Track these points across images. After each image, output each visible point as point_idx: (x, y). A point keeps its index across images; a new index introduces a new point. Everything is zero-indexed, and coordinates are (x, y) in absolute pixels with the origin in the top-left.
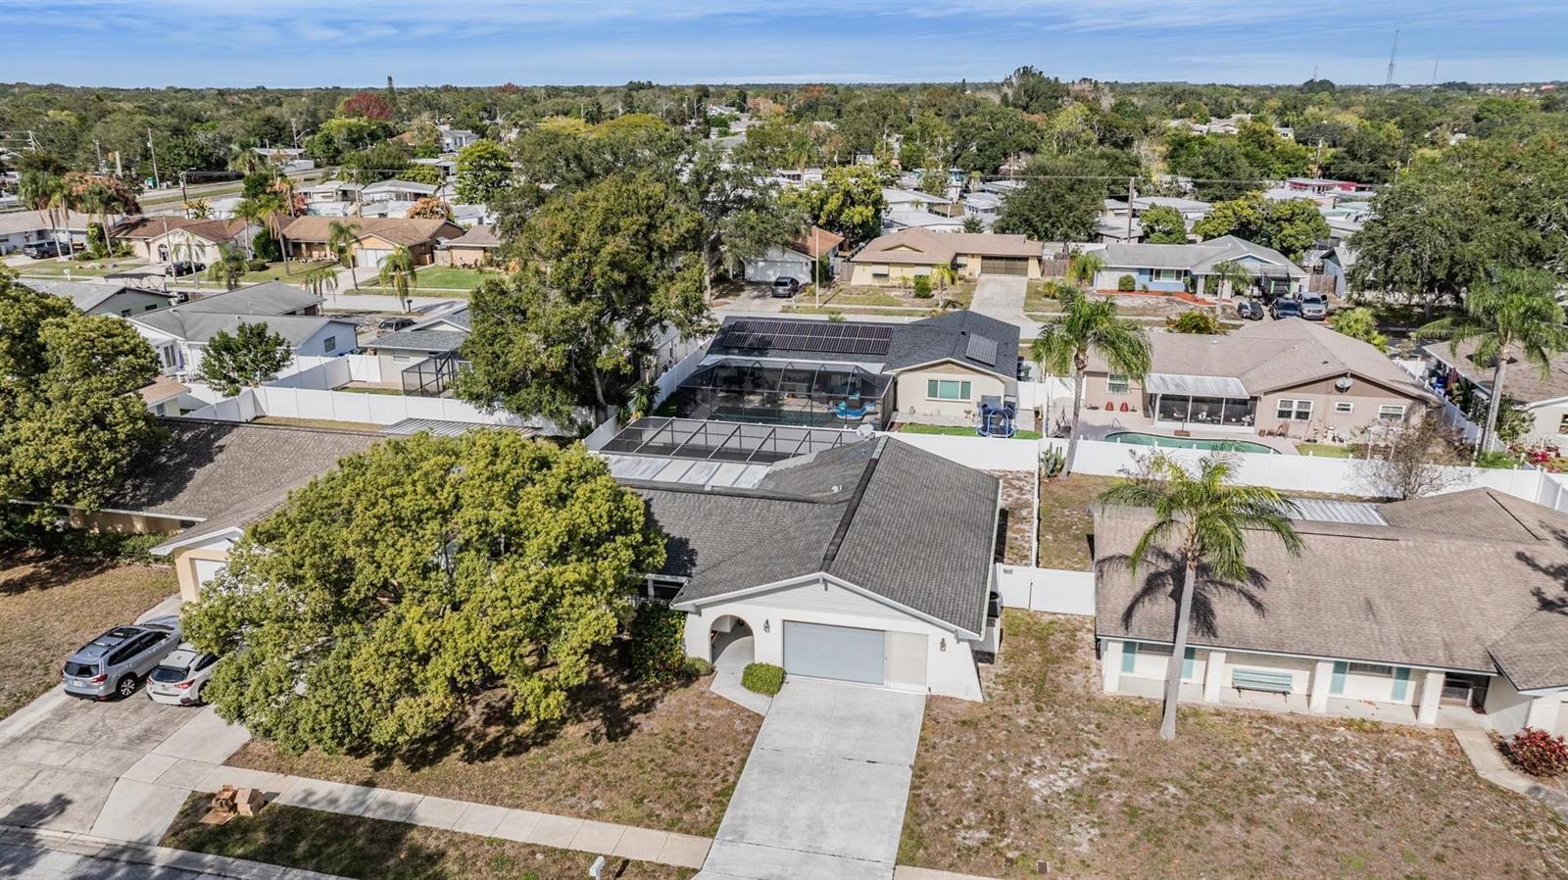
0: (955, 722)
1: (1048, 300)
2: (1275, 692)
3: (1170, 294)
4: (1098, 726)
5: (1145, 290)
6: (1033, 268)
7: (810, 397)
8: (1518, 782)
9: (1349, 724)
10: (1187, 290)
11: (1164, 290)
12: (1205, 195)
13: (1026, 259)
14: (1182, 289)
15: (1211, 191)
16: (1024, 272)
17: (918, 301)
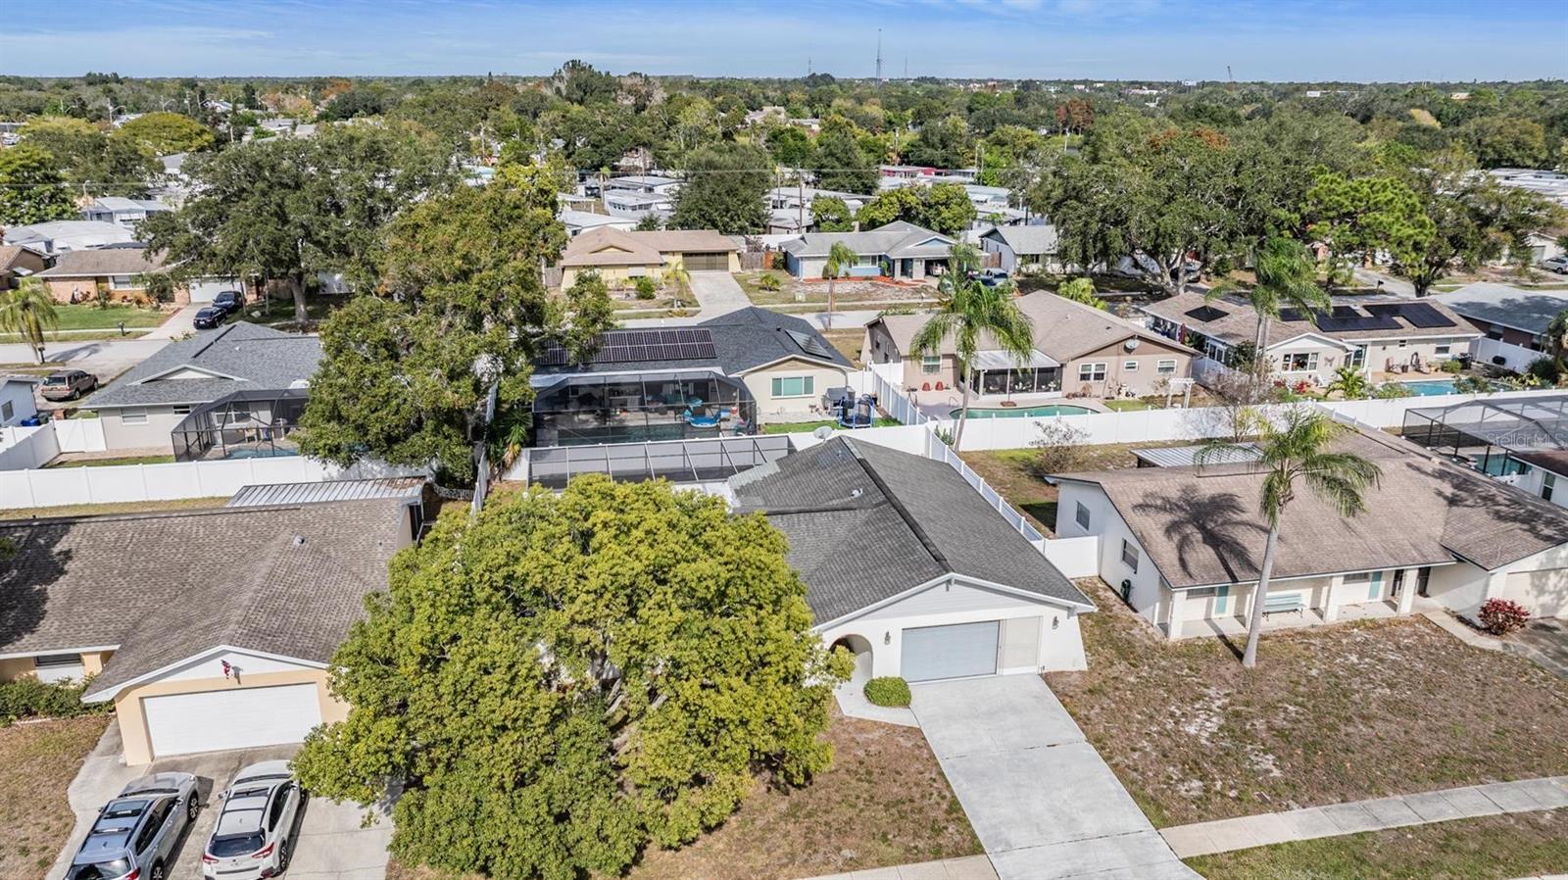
0: (1084, 693)
1: (767, 292)
2: (1288, 611)
3: (871, 279)
4: (1190, 668)
5: (847, 276)
6: (733, 262)
7: (643, 410)
8: (1492, 643)
9: (1356, 625)
10: (883, 274)
11: (865, 275)
12: (830, 184)
13: (725, 253)
14: (878, 273)
15: (834, 180)
16: (725, 267)
17: (643, 302)
